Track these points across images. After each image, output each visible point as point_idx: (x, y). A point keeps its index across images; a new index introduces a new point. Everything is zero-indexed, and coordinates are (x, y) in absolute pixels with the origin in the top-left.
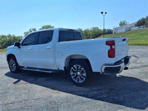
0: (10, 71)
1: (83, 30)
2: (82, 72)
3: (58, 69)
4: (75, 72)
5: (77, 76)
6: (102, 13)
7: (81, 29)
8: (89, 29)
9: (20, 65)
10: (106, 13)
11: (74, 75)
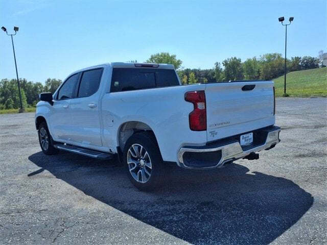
0: (41, 150)
1: (243, 61)
2: (147, 160)
3: (110, 150)
4: (135, 159)
5: (139, 168)
6: (282, 20)
7: (237, 58)
8: (258, 58)
9: (54, 139)
10: (291, 19)
11: (134, 165)
